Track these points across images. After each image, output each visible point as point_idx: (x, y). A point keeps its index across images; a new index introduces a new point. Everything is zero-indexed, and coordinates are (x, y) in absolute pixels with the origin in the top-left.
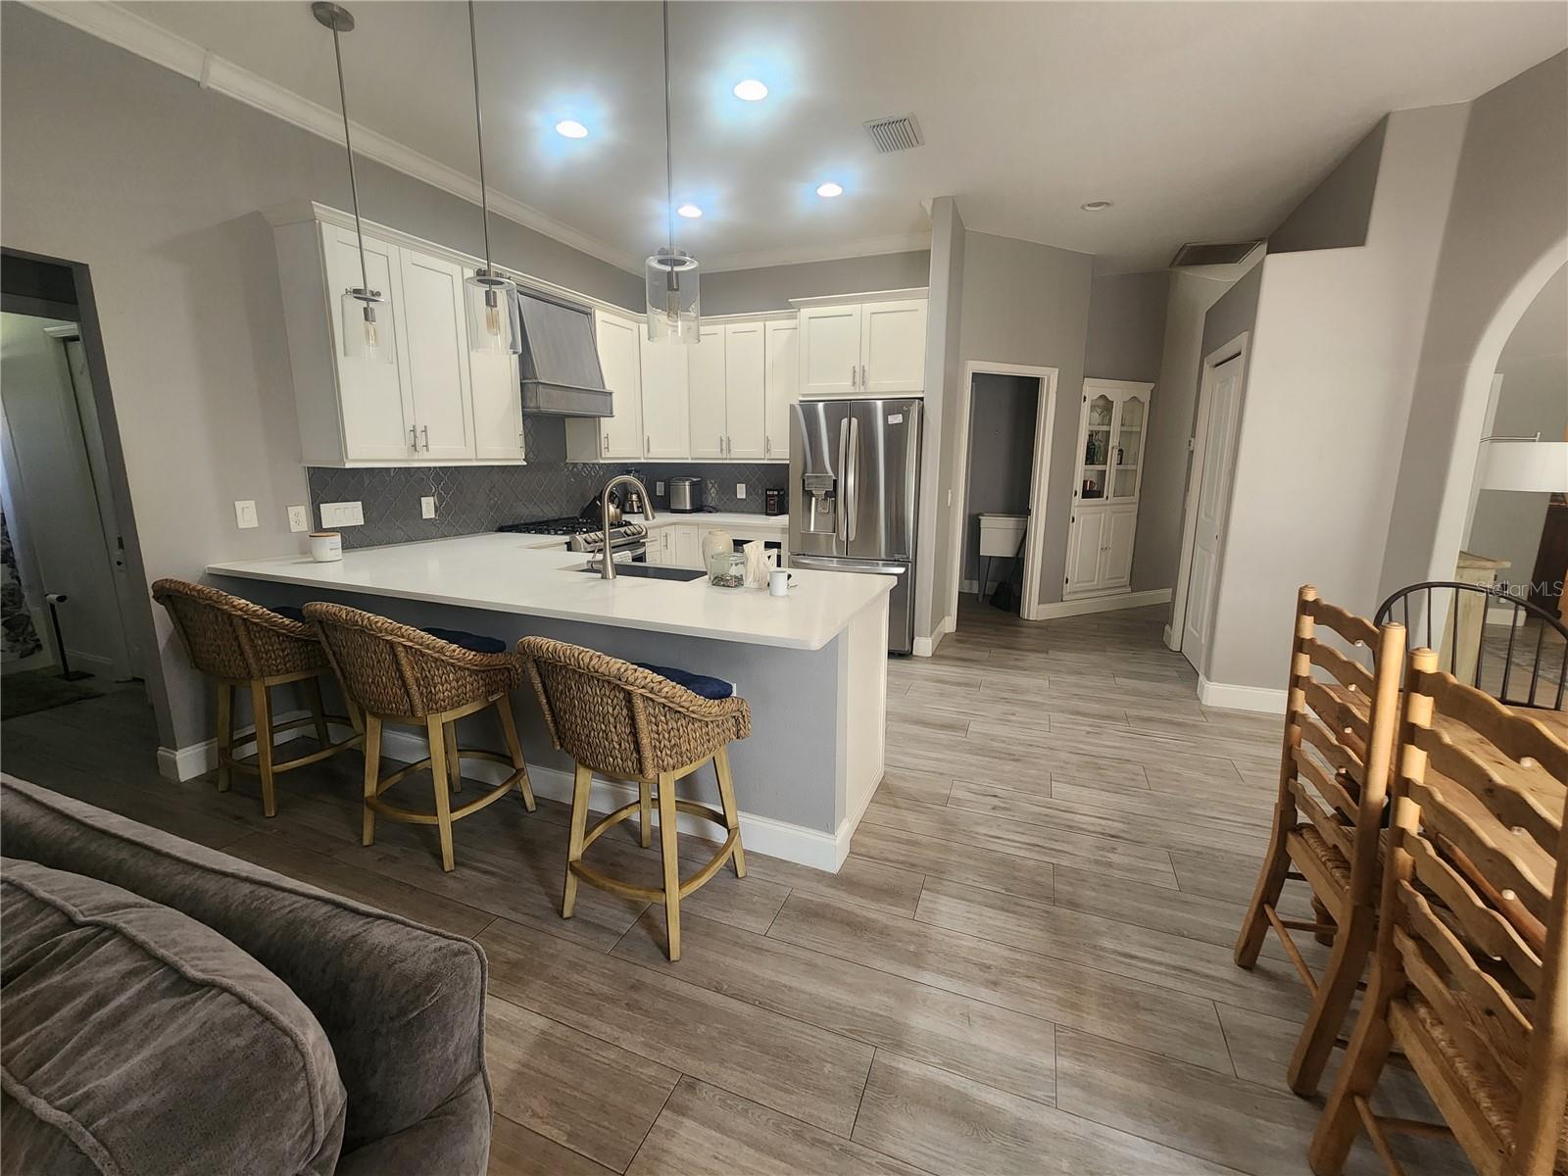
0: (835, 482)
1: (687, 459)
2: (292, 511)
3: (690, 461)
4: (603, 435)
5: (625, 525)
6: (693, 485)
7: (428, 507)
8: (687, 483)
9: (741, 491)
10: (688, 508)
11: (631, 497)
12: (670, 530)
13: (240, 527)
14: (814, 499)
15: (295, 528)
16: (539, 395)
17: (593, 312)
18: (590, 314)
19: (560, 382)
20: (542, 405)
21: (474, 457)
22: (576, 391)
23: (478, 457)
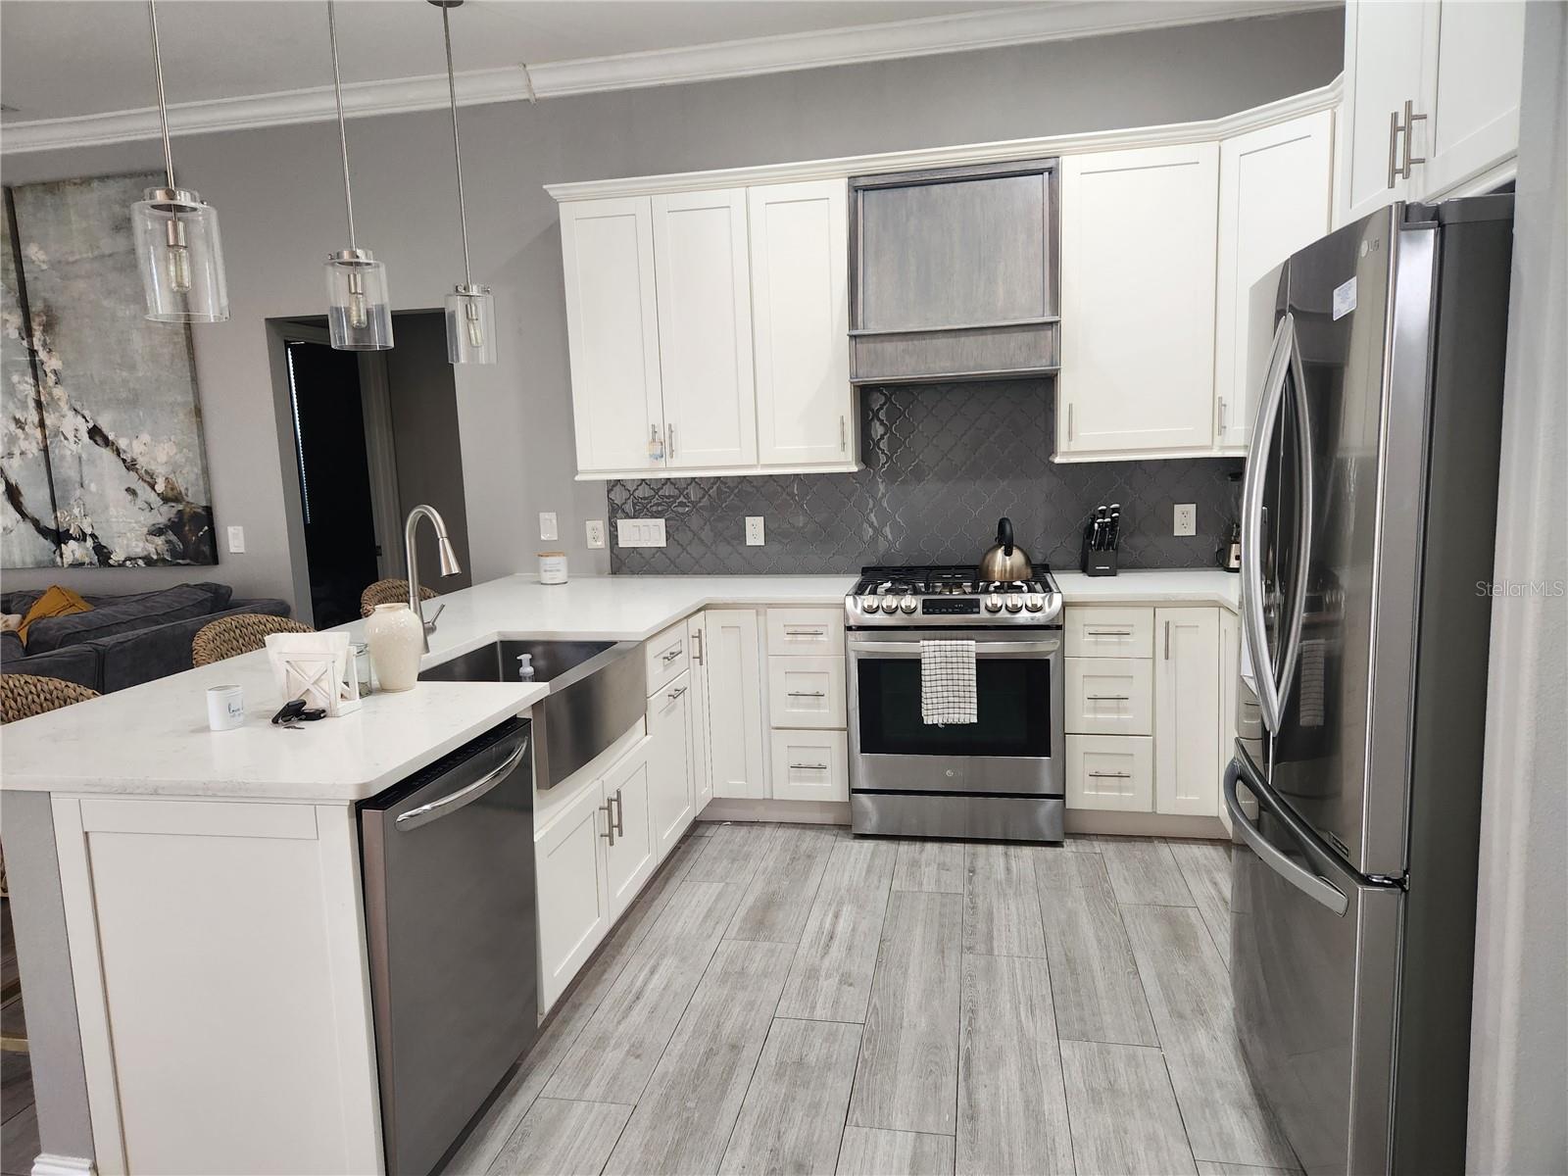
2: (590, 525)
4: (1064, 408)
13: (542, 539)
15: (592, 544)
16: (855, 357)
17: (1058, 164)
18: (1050, 171)
19: (911, 325)
20: (860, 373)
21: (756, 463)
22: (949, 335)
23: (761, 462)
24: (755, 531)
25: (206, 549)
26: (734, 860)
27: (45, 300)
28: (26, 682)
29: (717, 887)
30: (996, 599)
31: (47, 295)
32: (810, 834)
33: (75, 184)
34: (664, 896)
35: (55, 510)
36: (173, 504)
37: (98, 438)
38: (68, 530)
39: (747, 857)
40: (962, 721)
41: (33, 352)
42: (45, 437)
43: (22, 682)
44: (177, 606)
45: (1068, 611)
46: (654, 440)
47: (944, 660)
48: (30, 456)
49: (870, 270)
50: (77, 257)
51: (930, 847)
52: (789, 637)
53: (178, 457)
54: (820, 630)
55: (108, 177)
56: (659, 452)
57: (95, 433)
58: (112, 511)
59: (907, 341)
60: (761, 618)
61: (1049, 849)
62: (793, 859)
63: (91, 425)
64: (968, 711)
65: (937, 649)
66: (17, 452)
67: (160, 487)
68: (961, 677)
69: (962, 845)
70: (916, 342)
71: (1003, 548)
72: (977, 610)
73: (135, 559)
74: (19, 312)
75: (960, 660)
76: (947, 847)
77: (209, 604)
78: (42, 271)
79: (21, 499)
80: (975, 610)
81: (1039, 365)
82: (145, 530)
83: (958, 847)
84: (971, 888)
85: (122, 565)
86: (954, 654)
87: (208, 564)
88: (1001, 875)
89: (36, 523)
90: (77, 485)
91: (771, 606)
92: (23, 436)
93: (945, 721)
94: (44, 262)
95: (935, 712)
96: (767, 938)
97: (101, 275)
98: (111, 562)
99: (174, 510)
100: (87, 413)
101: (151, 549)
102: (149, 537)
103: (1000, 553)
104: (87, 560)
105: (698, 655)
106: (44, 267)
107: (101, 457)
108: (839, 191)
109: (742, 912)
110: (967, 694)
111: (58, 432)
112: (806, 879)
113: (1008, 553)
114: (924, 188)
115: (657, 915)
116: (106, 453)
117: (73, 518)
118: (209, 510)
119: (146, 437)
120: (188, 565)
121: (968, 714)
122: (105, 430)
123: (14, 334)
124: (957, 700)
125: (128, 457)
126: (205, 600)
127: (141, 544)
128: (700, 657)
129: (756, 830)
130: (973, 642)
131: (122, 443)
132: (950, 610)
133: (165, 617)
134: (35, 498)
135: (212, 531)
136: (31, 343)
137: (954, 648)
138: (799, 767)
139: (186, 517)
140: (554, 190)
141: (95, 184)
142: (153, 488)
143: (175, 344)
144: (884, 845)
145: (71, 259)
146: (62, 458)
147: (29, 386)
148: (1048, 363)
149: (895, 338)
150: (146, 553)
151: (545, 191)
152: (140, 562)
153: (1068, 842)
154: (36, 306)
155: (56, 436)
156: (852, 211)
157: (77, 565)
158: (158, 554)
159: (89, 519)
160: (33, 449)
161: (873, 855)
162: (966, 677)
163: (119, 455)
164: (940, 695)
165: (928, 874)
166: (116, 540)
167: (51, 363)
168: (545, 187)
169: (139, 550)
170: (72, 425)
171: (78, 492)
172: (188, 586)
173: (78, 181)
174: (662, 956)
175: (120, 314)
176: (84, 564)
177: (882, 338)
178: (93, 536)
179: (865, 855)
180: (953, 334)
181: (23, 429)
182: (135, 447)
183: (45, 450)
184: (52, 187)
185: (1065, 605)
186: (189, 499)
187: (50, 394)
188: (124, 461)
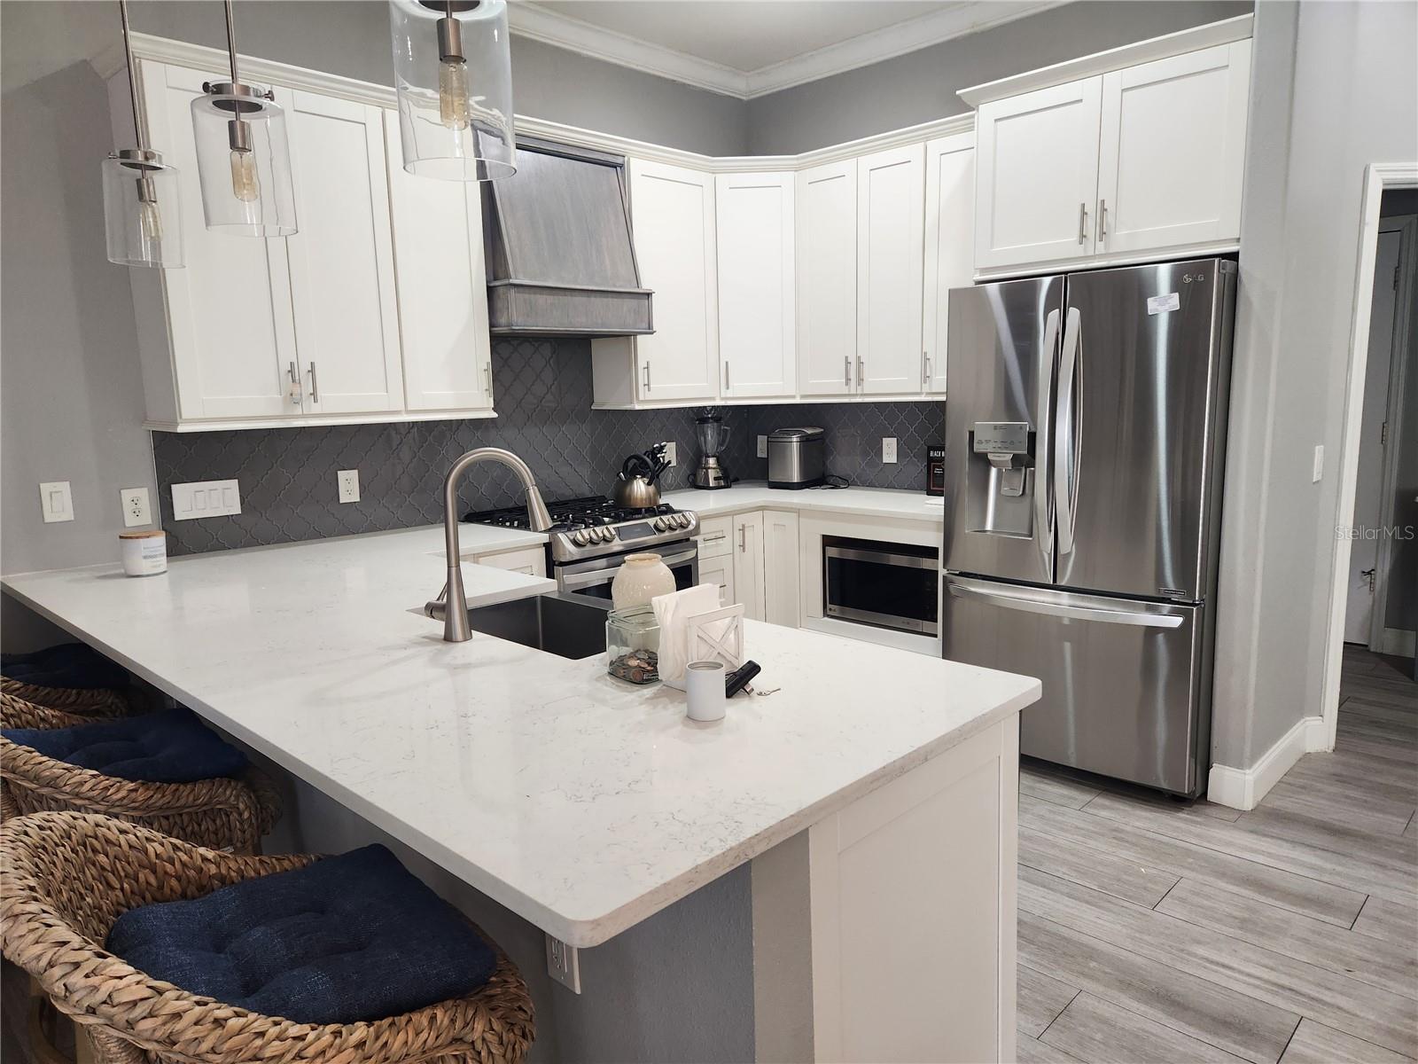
0: (1032, 437)
1: (794, 397)
2: (127, 495)
3: (798, 401)
4: (641, 364)
5: (665, 513)
6: (806, 441)
7: (349, 486)
8: (795, 439)
9: (890, 451)
10: (796, 478)
11: (707, 462)
12: (754, 519)
13: (46, 521)
14: (994, 471)
15: (132, 520)
17: (624, 162)
18: (621, 166)
20: (520, 320)
21: (403, 408)
22: (583, 294)
23: (409, 408)
59: (553, 295)
70: (559, 297)
113: (649, 483)
148: (647, 327)
149: (544, 291)
177: (535, 290)
180: (587, 294)
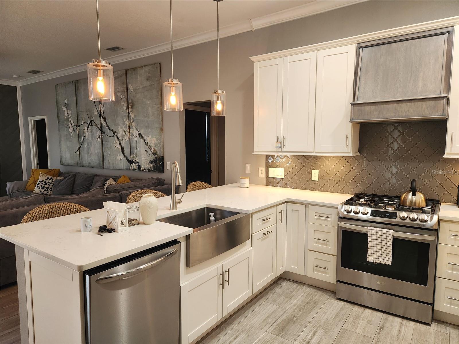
2: (260, 169)
13: (246, 172)
15: (260, 175)
16: (353, 112)
17: (453, 29)
18: (449, 33)
19: (378, 99)
20: (355, 118)
21: (313, 151)
22: (394, 103)
23: (315, 151)
24: (315, 175)
25: (161, 168)
26: (286, 297)
27: (132, 99)
28: (71, 205)
29: (275, 307)
30: (404, 214)
31: (132, 98)
32: (320, 293)
33: (139, 68)
34: (255, 306)
35: (131, 155)
36: (155, 155)
37: (140, 136)
38: (133, 160)
39: (291, 297)
40: (384, 263)
41: (129, 113)
42: (130, 136)
43: (70, 205)
44: (148, 184)
45: (441, 223)
46: (278, 141)
47: (378, 236)
48: (127, 140)
49: (362, 78)
50: (139, 88)
51: (368, 311)
52: (317, 217)
53: (157, 142)
54: (329, 216)
55: (146, 65)
56: (279, 146)
57: (140, 135)
58: (142, 156)
59: (375, 105)
60: (307, 208)
61: (423, 325)
62: (308, 303)
63: (139, 133)
64: (387, 259)
65: (375, 231)
66: (124, 139)
67: (152, 150)
68: (385, 245)
69: (383, 314)
70: (379, 106)
71: (412, 192)
72: (395, 217)
73: (146, 169)
74: (126, 102)
75: (385, 237)
76: (375, 313)
77: (157, 184)
78: (132, 91)
79: (124, 152)
80: (394, 217)
81: (437, 115)
82: (148, 162)
83: (380, 314)
84: (378, 336)
85: (143, 171)
86: (383, 234)
87: (161, 172)
88: (395, 333)
89: (127, 158)
90: (135, 149)
91: (311, 205)
92: (125, 135)
93: (377, 261)
94: (132, 89)
95: (372, 258)
96: (283, 337)
97: (143, 92)
98: (141, 170)
99: (155, 157)
100: (138, 129)
101: (150, 167)
102: (149, 164)
103: (410, 194)
104: (136, 169)
105: (281, 219)
106: (132, 90)
107: (141, 141)
108: (352, 49)
109: (279, 321)
110: (388, 252)
111: (133, 135)
112: (309, 313)
113: (414, 194)
114: (389, 45)
115: (249, 313)
116: (142, 140)
117: (135, 158)
118: (163, 157)
119: (150, 136)
120: (157, 172)
121: (388, 260)
122: (142, 134)
123: (125, 109)
124: (383, 253)
125: (146, 141)
126: (156, 182)
127: (147, 166)
128: (281, 220)
129: (300, 286)
130: (392, 231)
131: (145, 138)
132: (383, 216)
133: (143, 186)
134: (127, 151)
135: (163, 163)
136: (128, 111)
137: (383, 232)
138: (318, 266)
139: (157, 159)
140: (253, 58)
141: (143, 67)
142: (151, 150)
143: (158, 111)
144: (348, 305)
145: (138, 88)
146: (133, 141)
147: (127, 122)
148: (441, 114)
149: (370, 105)
150: (148, 168)
151: (250, 59)
152: (147, 170)
153: (434, 324)
154: (130, 101)
155: (132, 135)
156: (357, 56)
157: (134, 170)
158: (151, 168)
159: (137, 158)
160: (127, 138)
161: (342, 309)
162: (388, 245)
163: (144, 141)
164: (375, 250)
165: (363, 323)
166: (142, 164)
167: (132, 116)
168: (250, 58)
169: (147, 167)
170: (135, 132)
171: (135, 151)
172: (153, 178)
173: (140, 67)
174: (241, 333)
175: (147, 103)
176: (135, 170)
177: (365, 105)
178: (138, 162)
179: (338, 308)
180: (396, 102)
181: (126, 133)
182: (148, 139)
183: (130, 139)
184: (135, 69)
185: (439, 221)
186: (158, 154)
187: (131, 124)
188: (145, 143)
